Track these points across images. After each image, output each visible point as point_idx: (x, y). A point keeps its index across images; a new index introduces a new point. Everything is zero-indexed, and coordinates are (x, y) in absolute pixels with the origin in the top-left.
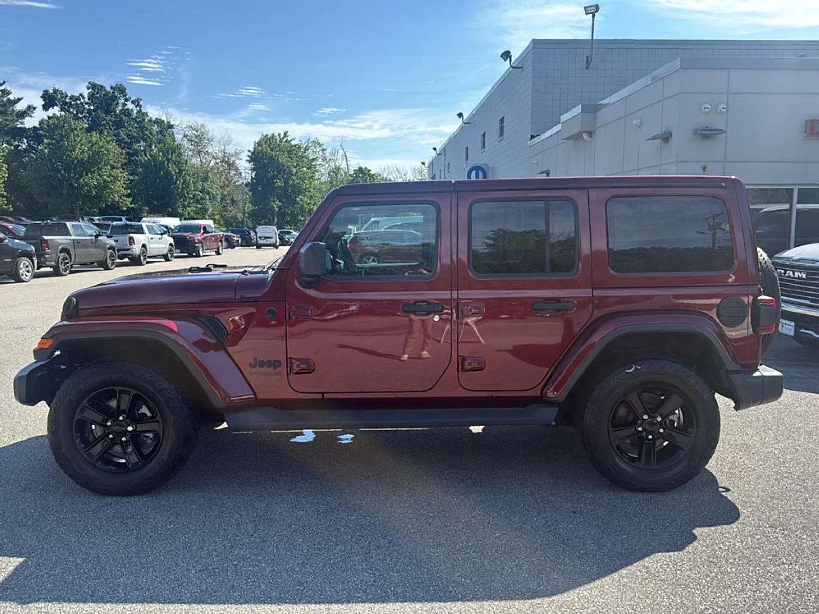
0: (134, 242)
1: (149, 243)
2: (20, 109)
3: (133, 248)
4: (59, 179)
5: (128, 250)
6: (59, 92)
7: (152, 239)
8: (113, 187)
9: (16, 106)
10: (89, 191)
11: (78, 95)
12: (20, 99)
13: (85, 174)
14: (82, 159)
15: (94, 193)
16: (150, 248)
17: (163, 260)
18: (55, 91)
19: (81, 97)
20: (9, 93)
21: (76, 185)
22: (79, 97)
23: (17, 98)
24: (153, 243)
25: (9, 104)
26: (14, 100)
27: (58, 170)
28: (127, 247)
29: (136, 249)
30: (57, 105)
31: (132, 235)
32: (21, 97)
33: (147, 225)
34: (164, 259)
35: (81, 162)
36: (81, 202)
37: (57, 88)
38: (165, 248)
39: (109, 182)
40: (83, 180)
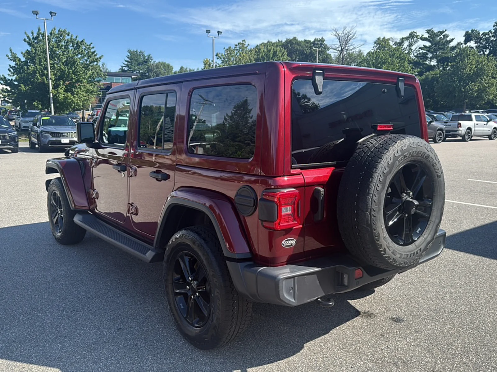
0: (461, 126)
1: (474, 127)
2: (453, 45)
3: (459, 130)
4: (454, 87)
5: (456, 131)
6: (474, 32)
7: (477, 124)
8: (489, 90)
9: (450, 43)
10: (472, 94)
11: (488, 32)
12: (453, 39)
13: (470, 83)
14: (470, 74)
15: (475, 95)
16: (474, 131)
17: (488, 139)
18: (473, 31)
19: (490, 33)
20: (447, 36)
21: (463, 90)
22: (489, 33)
23: (451, 39)
24: (478, 127)
25: (446, 43)
26: (449, 40)
27: (454, 81)
28: (456, 129)
29: (462, 130)
30: (472, 40)
31: (460, 122)
32: (453, 38)
33: (475, 116)
34: (488, 137)
35: (469, 76)
36: (467, 101)
37: (473, 29)
38: (489, 130)
39: (487, 87)
40: (469, 87)
